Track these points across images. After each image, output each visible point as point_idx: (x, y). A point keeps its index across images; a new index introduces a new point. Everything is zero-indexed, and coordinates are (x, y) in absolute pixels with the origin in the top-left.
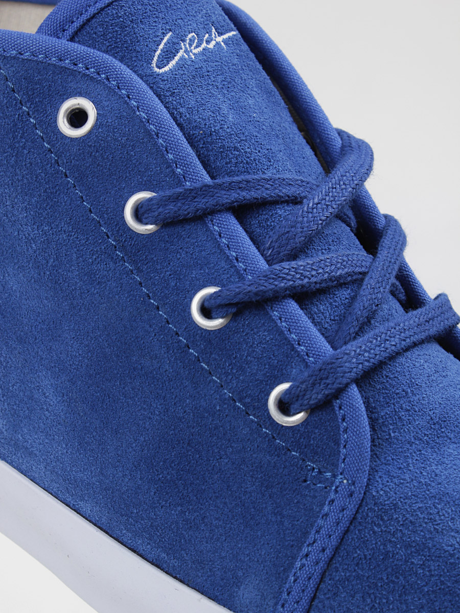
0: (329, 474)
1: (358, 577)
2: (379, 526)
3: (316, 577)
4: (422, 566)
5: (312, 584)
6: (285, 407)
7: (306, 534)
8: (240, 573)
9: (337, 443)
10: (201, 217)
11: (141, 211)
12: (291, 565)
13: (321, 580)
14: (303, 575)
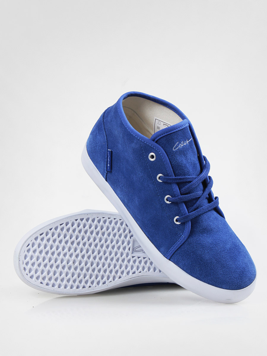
0: (181, 234)
1: (181, 253)
2: (187, 246)
3: (174, 251)
4: (192, 255)
5: (173, 252)
6: (177, 221)
7: (175, 243)
8: (162, 245)
9: (184, 230)
10: (171, 183)
11: (160, 178)
12: (171, 248)
13: (175, 252)
14: (172, 250)
